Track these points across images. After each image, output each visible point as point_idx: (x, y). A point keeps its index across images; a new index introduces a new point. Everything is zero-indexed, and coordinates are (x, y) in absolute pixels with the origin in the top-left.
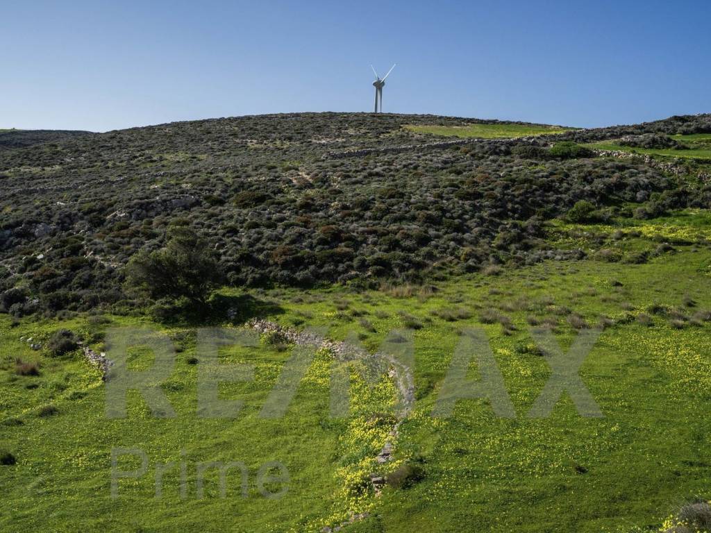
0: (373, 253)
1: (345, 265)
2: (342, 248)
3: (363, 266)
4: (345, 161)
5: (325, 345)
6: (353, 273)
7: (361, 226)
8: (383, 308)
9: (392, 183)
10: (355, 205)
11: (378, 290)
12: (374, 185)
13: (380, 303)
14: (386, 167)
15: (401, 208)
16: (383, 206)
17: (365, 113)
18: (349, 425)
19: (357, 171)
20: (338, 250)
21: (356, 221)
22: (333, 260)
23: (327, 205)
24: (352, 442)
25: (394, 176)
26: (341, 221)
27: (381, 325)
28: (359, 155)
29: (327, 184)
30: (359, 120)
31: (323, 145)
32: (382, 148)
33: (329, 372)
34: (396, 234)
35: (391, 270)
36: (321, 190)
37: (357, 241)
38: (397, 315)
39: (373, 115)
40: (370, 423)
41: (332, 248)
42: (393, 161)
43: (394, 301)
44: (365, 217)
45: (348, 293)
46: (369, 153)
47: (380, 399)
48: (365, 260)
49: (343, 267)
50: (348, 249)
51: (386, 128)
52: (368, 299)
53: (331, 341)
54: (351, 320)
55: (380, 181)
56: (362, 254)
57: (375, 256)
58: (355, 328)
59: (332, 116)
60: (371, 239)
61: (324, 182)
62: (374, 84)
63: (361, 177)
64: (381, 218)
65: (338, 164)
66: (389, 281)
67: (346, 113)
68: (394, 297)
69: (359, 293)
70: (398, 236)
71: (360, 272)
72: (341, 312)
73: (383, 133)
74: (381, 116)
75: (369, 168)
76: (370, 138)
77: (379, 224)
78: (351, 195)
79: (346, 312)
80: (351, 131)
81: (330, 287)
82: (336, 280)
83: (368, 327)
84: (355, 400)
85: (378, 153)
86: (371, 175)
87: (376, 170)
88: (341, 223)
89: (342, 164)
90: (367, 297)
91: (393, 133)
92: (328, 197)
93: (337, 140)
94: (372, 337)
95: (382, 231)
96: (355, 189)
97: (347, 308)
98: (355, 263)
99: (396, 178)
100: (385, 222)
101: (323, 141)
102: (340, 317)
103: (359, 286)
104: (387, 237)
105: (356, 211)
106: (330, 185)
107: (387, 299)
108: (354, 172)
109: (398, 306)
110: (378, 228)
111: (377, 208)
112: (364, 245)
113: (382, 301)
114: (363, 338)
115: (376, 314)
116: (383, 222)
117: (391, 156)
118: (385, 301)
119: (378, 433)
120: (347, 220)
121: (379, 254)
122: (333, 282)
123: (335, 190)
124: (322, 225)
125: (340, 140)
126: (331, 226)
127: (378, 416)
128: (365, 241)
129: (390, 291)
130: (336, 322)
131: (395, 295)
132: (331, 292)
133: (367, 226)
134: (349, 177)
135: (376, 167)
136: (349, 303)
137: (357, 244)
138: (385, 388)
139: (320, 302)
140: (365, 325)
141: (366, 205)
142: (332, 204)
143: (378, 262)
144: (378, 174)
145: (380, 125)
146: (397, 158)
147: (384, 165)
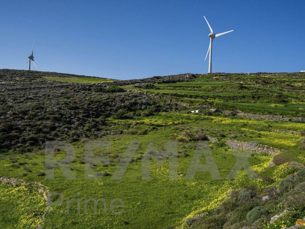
0: (29, 135)
1: (15, 141)
2: (14, 133)
3: (24, 141)
4: (14, 92)
5: (5, 180)
6: (19, 145)
7: (23, 123)
8: (35, 160)
9: (37, 102)
10: (20, 113)
11: (32, 152)
12: (29, 104)
13: (33, 158)
14: (35, 95)
15: (42, 114)
16: (33, 113)
17: (24, 70)
18: (20, 218)
19: (20, 97)
20: (12, 134)
21: (20, 120)
22: (9, 139)
23: (5, 113)
24: (22, 226)
25: (38, 99)
26: (13, 120)
27: (34, 169)
28: (21, 89)
29: (5, 103)
30: (21, 73)
31: (3, 85)
32: (33, 87)
33: (8, 193)
34: (40, 126)
35: (38, 142)
36: (2, 106)
37: (21, 130)
38: (41, 163)
39: (28, 71)
40: (30, 216)
41: (9, 133)
42: (38, 92)
43: (39, 157)
44: (25, 118)
45: (17, 154)
46: (27, 88)
47: (34, 203)
48: (25, 139)
49: (14, 142)
50: (16, 134)
51: (34, 77)
52: (27, 157)
53: (9, 178)
54: (19, 167)
55: (32, 102)
56: (24, 136)
57: (30, 136)
58: (21, 171)
59: (8, 71)
60: (28, 128)
61: (4, 102)
62: (29, 57)
63: (22, 100)
64: (33, 119)
65: (11, 93)
66: (37, 147)
67: (15, 70)
68: (40, 155)
69: (22, 154)
70: (41, 127)
71: (22, 144)
72: (13, 164)
73: (33, 80)
74: (32, 72)
75: (27, 96)
76: (27, 82)
77: (32, 121)
78: (17, 108)
79: (16, 164)
80: (17, 78)
81: (8, 152)
82: (11, 148)
83: (27, 170)
84: (22, 205)
85: (31, 89)
86: (27, 99)
87: (30, 96)
88: (13, 121)
89: (13, 94)
90: (26, 156)
91: (38, 80)
92: (6, 109)
93: (10, 82)
94: (30, 174)
95: (33, 124)
96: (20, 106)
97: (16, 162)
98: (20, 140)
99: (40, 100)
100: (35, 120)
101: (3, 83)
102: (13, 166)
103: (22, 151)
104: (35, 128)
105: (20, 115)
106: (7, 104)
107: (36, 156)
108: (19, 97)
109: (42, 159)
110: (31, 123)
111: (31, 114)
112: (25, 131)
113: (34, 157)
114: (25, 175)
115: (31, 163)
116: (34, 120)
117: (37, 90)
118: (36, 157)
119: (35, 220)
120: (16, 120)
121: (32, 135)
122: (9, 150)
123: (10, 106)
124: (3, 123)
125: (12, 82)
126: (8, 123)
127: (34, 212)
128: (25, 129)
129: (38, 152)
130: (11, 169)
131: (40, 154)
132: (8, 154)
133: (26, 122)
134: (17, 100)
135: (30, 95)
136: (18, 159)
137: (21, 131)
138: (37, 198)
139: (2, 159)
140: (26, 169)
141: (25, 113)
142: (8, 113)
143: (31, 139)
144: (31, 98)
145: (31, 76)
146: (40, 91)
147: (34, 94)
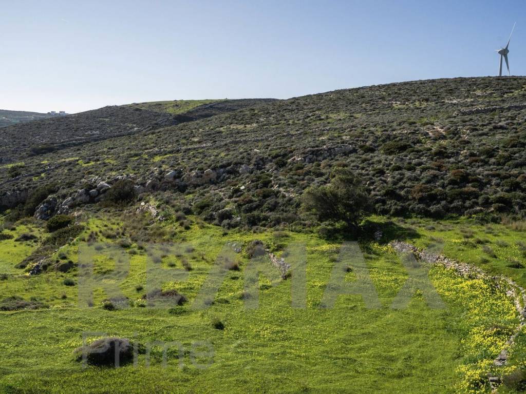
0: (496, 192)
1: (471, 202)
2: (469, 188)
3: (487, 203)
4: (474, 117)
5: (452, 265)
6: (478, 208)
7: (486, 170)
8: (503, 239)
9: (514, 135)
10: (481, 153)
11: (499, 223)
12: (498, 137)
13: (501, 234)
14: (509, 121)
15: (522, 156)
16: (506, 154)
17: (491, 77)
18: (471, 332)
19: (483, 125)
20: (466, 189)
21: (482, 166)
22: (461, 198)
23: (457, 153)
24: (473, 345)
25: (516, 129)
26: (469, 166)
27: (501, 253)
28: (485, 111)
29: (457, 136)
30: (486, 83)
31: (454, 105)
32: (506, 105)
33: (455, 287)
34: (517, 177)
35: (512, 207)
36: (452, 141)
37: (482, 182)
38: (516, 245)
39: (498, 79)
40: (488, 332)
41: (461, 187)
42: (516, 116)
43: (513, 234)
44: (490, 163)
45: (473, 225)
46: (494, 110)
47: (498, 313)
48: (489, 198)
49: (470, 203)
50: (474, 189)
51: (509, 89)
52: (490, 231)
53: (458, 262)
54: (475, 247)
55: (504, 133)
56: (486, 194)
57: (498, 195)
58: (478, 253)
59: (462, 80)
60: (494, 181)
61: (455, 134)
62: (499, 52)
63: (487, 130)
64: (504, 164)
65: (467, 119)
66: (510, 216)
67: (474, 78)
68: (513, 230)
69: (482, 225)
70: (519, 179)
71: (483, 208)
72: (466, 240)
73: (507, 93)
74: (505, 79)
75: (494, 122)
76: (495, 98)
77: (502, 168)
78: (477, 145)
79: (471, 240)
80: (479, 93)
81: (458, 219)
82: (463, 213)
83: (490, 253)
84: (476, 311)
85: (502, 110)
86: (495, 128)
87: (500, 124)
88: (469, 167)
89: (471, 120)
90: (489, 228)
91: (516, 93)
92: (458, 146)
93: (466, 100)
94: (493, 262)
95: (504, 174)
96: (481, 140)
97: (472, 237)
98: (480, 200)
99: (518, 130)
100: (507, 167)
101: (455, 101)
102: (465, 243)
103: (482, 219)
104: (508, 180)
105: (482, 158)
106: (460, 137)
107: (508, 231)
108: (480, 126)
109: (517, 238)
110: (501, 172)
111: (500, 155)
112: (488, 186)
113: (503, 233)
114: (485, 262)
115: (497, 243)
116: (506, 167)
117: (515, 112)
118: (505, 233)
119: (496, 341)
120: (474, 165)
121: (501, 194)
122: (460, 215)
123: (464, 141)
124: (453, 169)
125: (469, 100)
126: (460, 170)
127: (496, 327)
128: (489, 183)
129: (510, 225)
130: (462, 247)
131: (514, 228)
132: (458, 223)
133: (492, 170)
134: (477, 130)
135: (500, 122)
136: (473, 233)
137: (481, 185)
138: (503, 305)
139: (449, 230)
140: (487, 251)
141: (490, 153)
142: (462, 152)
143: (501, 200)
144: (502, 127)
145: (504, 87)
146: (519, 114)
147: (507, 120)
